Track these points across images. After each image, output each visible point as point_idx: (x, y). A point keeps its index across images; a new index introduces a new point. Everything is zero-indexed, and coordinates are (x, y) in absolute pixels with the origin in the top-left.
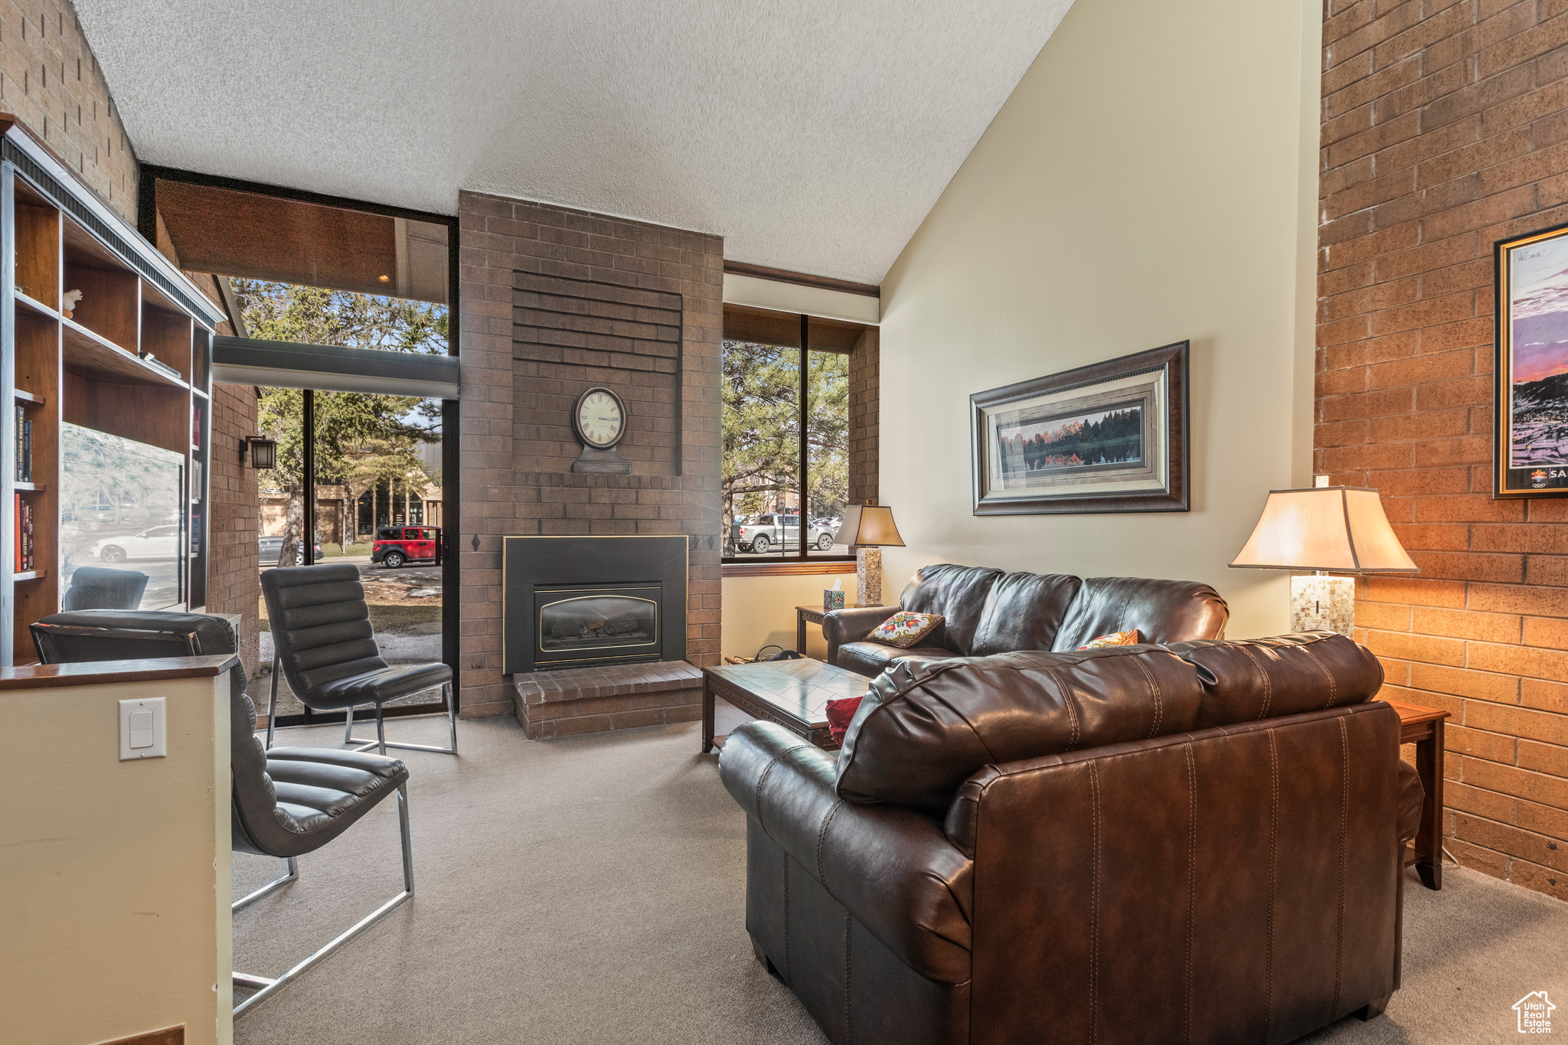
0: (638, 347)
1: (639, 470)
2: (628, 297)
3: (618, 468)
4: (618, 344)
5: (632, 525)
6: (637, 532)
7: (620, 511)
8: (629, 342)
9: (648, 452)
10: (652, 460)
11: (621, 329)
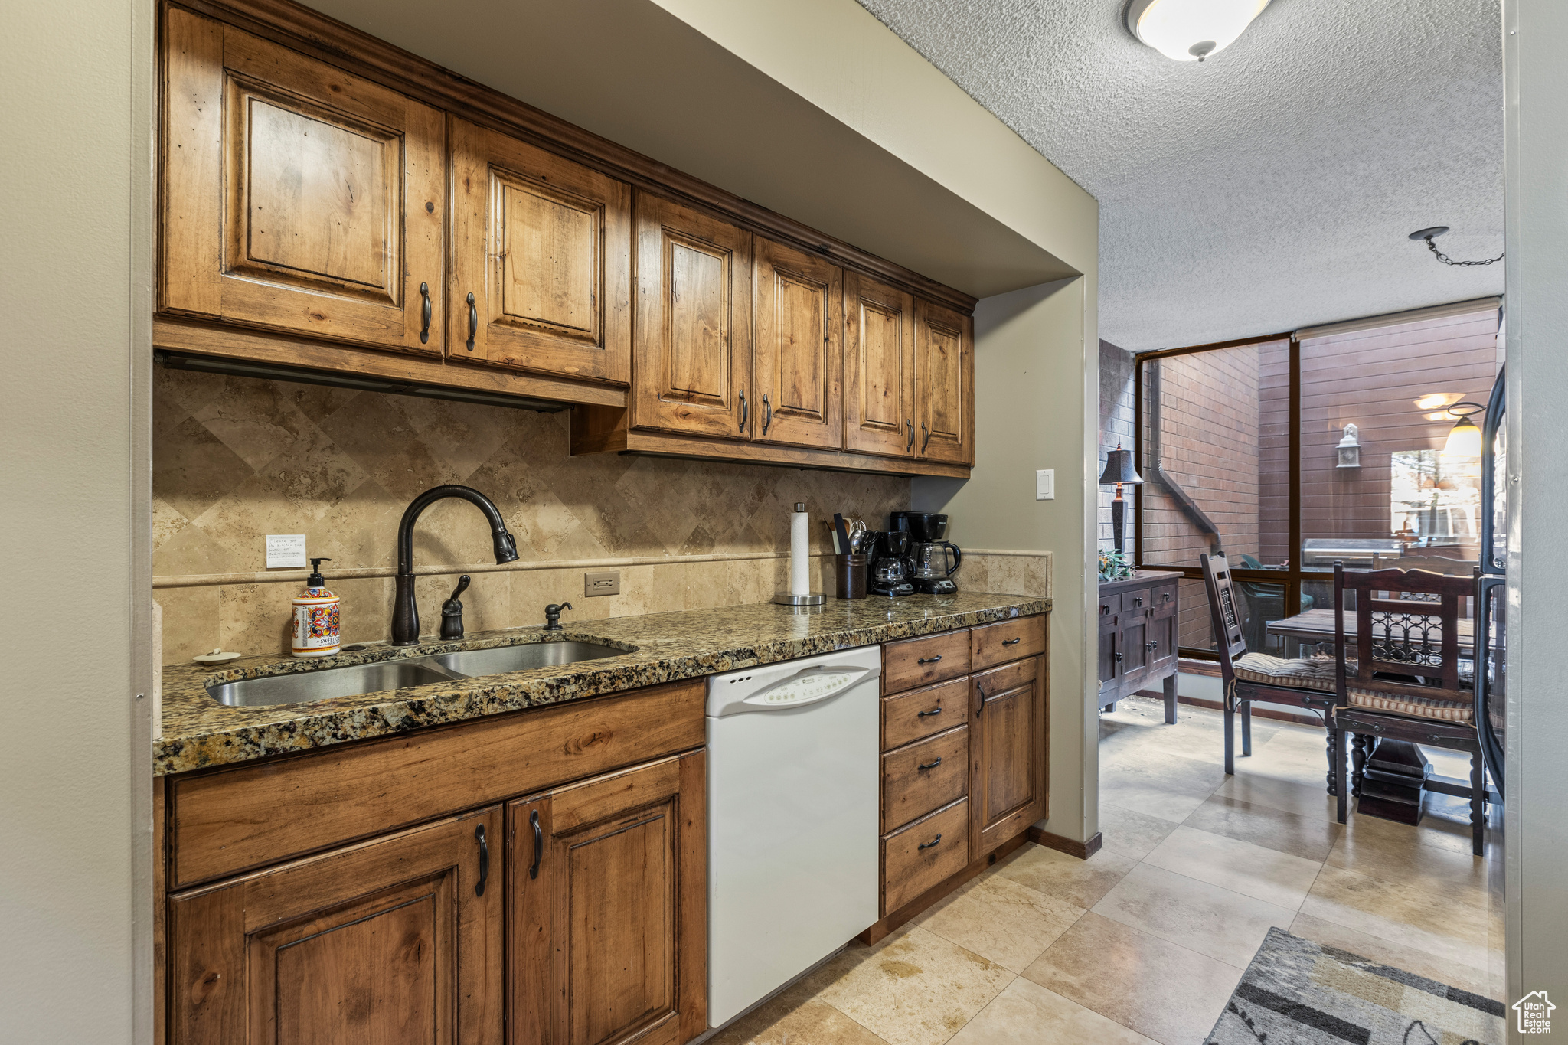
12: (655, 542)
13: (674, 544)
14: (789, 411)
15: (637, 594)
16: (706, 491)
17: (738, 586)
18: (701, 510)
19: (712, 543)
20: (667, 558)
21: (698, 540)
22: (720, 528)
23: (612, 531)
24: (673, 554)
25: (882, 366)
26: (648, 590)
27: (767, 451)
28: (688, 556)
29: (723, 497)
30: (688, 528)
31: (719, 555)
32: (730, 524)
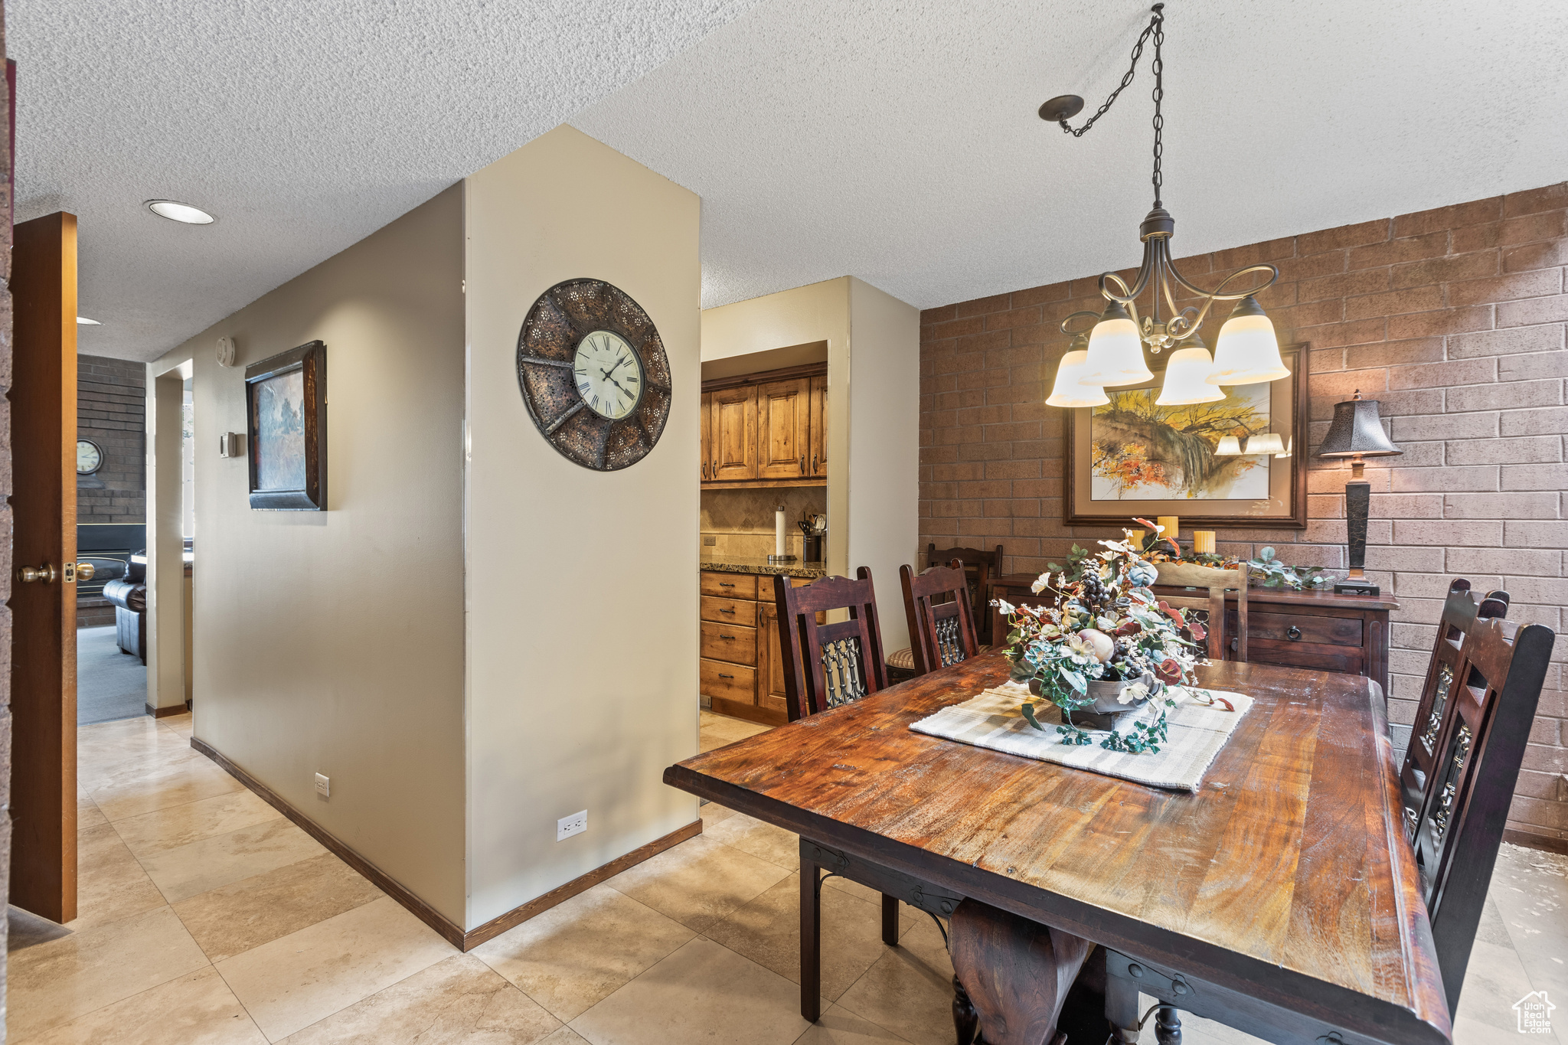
0: (112, 416)
1: (114, 486)
2: (104, 389)
3: (97, 485)
4: (96, 415)
5: (108, 518)
6: (111, 521)
7: (97, 510)
8: (105, 414)
9: (121, 476)
10: (124, 480)
11: (97, 406)
12: (728, 525)
13: (736, 526)
14: (728, 465)
15: (722, 546)
16: (750, 502)
17: (766, 548)
18: (748, 511)
19: (752, 527)
20: (733, 532)
21: (746, 525)
22: (756, 519)
23: (713, 520)
24: (735, 531)
25: (783, 428)
26: (726, 545)
27: (721, 484)
28: (742, 532)
29: (758, 504)
30: (742, 519)
31: (755, 532)
32: (762, 517)
